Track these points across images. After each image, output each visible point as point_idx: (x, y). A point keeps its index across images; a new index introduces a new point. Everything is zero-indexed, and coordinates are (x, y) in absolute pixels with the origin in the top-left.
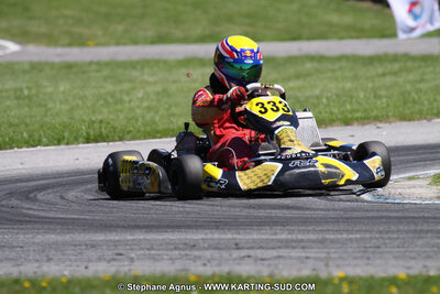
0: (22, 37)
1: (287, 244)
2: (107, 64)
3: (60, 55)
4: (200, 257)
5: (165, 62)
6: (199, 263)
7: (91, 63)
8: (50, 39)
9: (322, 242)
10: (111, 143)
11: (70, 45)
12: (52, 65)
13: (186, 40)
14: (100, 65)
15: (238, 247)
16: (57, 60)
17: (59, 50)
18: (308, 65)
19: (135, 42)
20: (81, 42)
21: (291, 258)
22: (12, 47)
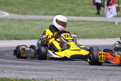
0: (10, 12)
1: (49, 71)
2: (30, 20)
4: (23, 73)
5: (45, 20)
6: (22, 75)
7: (26, 20)
8: (17, 13)
9: (59, 70)
11: (22, 14)
12: (15, 19)
15: (36, 70)
17: (19, 16)
19: (39, 15)
22: (7, 14)
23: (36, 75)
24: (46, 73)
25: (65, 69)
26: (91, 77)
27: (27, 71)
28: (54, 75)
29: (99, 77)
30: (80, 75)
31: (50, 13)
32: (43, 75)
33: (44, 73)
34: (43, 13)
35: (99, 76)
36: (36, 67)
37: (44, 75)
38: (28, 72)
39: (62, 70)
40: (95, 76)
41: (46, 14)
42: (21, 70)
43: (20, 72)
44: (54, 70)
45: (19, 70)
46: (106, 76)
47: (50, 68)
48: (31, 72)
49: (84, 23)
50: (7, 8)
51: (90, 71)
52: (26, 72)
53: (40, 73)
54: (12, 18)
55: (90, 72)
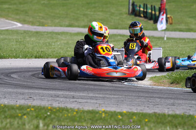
0: (23, 22)
1: (91, 98)
2: (50, 33)
3: (35, 29)
4: (58, 100)
6: (57, 102)
7: (45, 32)
8: (33, 23)
9: (104, 98)
11: (39, 26)
13: (79, 27)
14: (48, 33)
15: (73, 97)
17: (35, 27)
18: (119, 37)
19: (61, 26)
20: (43, 25)
21: (91, 103)
22: (19, 25)
23: (76, 103)
24: (89, 101)
25: (111, 96)
26: (148, 107)
27: (62, 97)
29: (158, 107)
30: (134, 104)
31: (76, 24)
32: (84, 104)
33: (85, 101)
34: (67, 23)
36: (72, 94)
37: (87, 104)
38: (64, 99)
39: (107, 98)
40: (152, 106)
41: (70, 26)
42: (55, 97)
44: (97, 97)
47: (91, 95)
48: (68, 100)
49: (121, 37)
50: (18, 17)
51: (145, 99)
52: (62, 99)
53: (80, 100)
54: (26, 29)
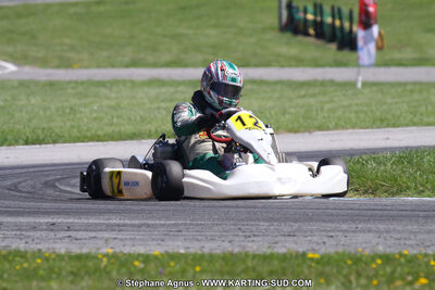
1: (111, 228)
2: (82, 83)
3: (47, 75)
5: (132, 82)
6: (24, 241)
7: (70, 82)
8: (43, 63)
9: (139, 226)
10: (43, 146)
11: (58, 67)
12: (36, 83)
13: (155, 65)
14: (77, 83)
15: (69, 229)
16: (43, 79)
17: (49, 71)
19: (113, 66)
20: (66, 64)
22: (11, 67)
23: (67, 240)
24: (99, 234)
25: (158, 222)
26: (230, 242)
27: (42, 230)
28: (121, 240)
30: (199, 238)
31: (150, 59)
33: (93, 234)
34: (127, 59)
35: (255, 239)
36: (71, 220)
37: (91, 241)
38: (44, 234)
39: (148, 226)
40: (242, 239)
41: (134, 64)
42: (25, 230)
43: (18, 233)
44: (125, 225)
45: (19, 227)
46: (276, 236)
48: (52, 234)
49: (255, 87)
50: (10, 49)
51: (235, 225)
52: (38, 234)
53: (80, 234)
54: (26, 77)
55: (233, 227)
